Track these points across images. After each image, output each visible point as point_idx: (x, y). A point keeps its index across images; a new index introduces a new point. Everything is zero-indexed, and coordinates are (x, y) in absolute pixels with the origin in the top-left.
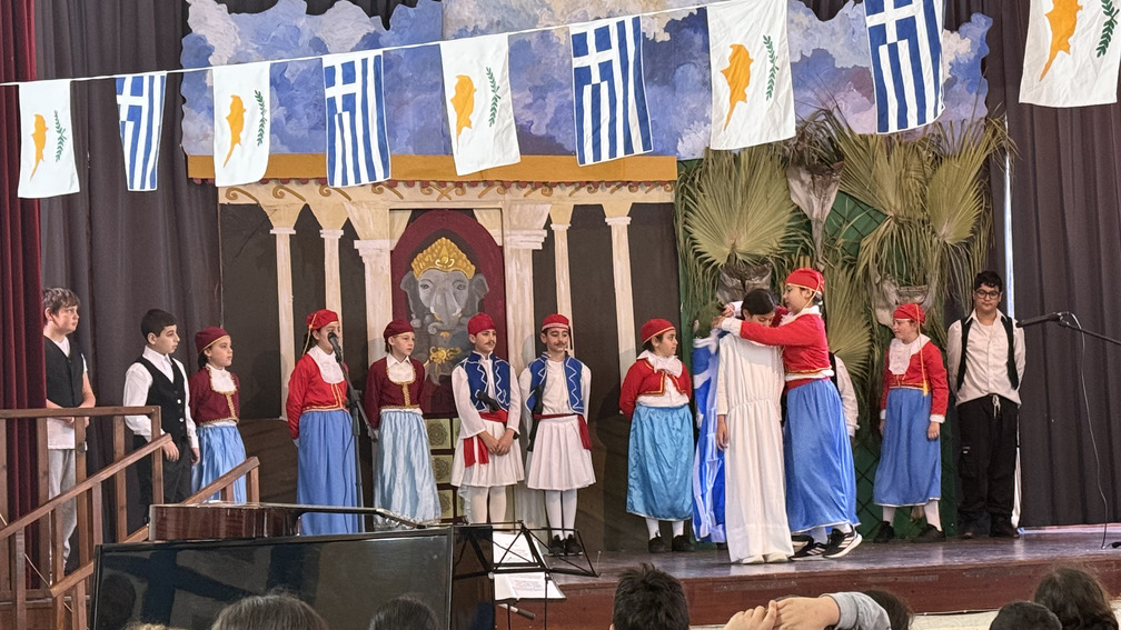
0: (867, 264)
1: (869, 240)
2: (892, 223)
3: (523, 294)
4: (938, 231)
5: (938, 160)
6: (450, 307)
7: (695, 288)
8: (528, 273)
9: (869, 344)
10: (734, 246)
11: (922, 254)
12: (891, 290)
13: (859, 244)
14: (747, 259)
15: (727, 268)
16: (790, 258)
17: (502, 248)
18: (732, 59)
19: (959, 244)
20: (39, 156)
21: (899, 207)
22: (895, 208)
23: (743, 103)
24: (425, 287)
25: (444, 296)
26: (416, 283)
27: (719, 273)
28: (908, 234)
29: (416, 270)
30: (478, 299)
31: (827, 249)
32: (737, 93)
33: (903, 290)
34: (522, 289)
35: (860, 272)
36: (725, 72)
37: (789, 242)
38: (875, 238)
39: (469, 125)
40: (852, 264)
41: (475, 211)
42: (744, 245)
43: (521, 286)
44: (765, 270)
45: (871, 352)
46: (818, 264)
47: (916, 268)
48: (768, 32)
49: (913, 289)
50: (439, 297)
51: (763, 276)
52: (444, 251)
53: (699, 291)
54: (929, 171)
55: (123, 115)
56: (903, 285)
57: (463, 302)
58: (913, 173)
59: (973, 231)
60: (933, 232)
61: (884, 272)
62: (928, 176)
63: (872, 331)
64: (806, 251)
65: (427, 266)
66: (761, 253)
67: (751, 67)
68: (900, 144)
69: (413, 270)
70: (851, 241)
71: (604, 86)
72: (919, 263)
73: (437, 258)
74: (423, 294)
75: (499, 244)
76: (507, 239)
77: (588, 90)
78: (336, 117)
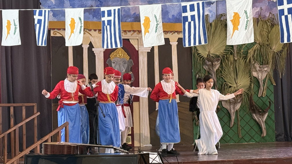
0: (250, 58)
1: (251, 50)
2: (258, 45)
3: (144, 66)
4: (272, 48)
5: (273, 26)
6: (121, 69)
7: (197, 65)
8: (146, 59)
9: (250, 82)
10: (209, 52)
11: (267, 55)
12: (257, 66)
13: (248, 51)
14: (213, 56)
15: (207, 59)
16: (227, 56)
17: (138, 51)
18: (234, 17)
19: (278, 52)
20: (8, 33)
21: (260, 40)
22: (259, 41)
23: (237, 31)
24: (114, 63)
25: (120, 66)
26: (111, 62)
27: (205, 60)
28: (263, 49)
29: (111, 58)
30: (130, 67)
31: (238, 53)
32: (235, 28)
33: (261, 66)
34: (144, 64)
35: (248, 60)
36: (232, 21)
37: (226, 51)
38: (253, 50)
39: (148, 32)
40: (245, 58)
41: (130, 40)
42: (212, 51)
43: (143, 63)
44: (219, 59)
45: (251, 85)
46: (235, 58)
47: (265, 59)
48: (246, 9)
49: (264, 66)
50: (118, 66)
51: (219, 61)
52: (120, 52)
53: (198, 66)
54: (270, 29)
55: (36, 22)
56: (261, 65)
57: (126, 68)
58: (265, 30)
59: (283, 48)
60: (271, 48)
61: (255, 60)
62: (269, 31)
63: (251, 79)
64: (231, 53)
65: (115, 56)
66: (218, 54)
67: (240, 19)
68: (261, 20)
69: (110, 58)
70: (245, 50)
71: (192, 23)
72: (266, 58)
73: (118, 54)
74: (113, 65)
75: (137, 50)
76: (140, 48)
77: (187, 23)
78: (105, 27)
